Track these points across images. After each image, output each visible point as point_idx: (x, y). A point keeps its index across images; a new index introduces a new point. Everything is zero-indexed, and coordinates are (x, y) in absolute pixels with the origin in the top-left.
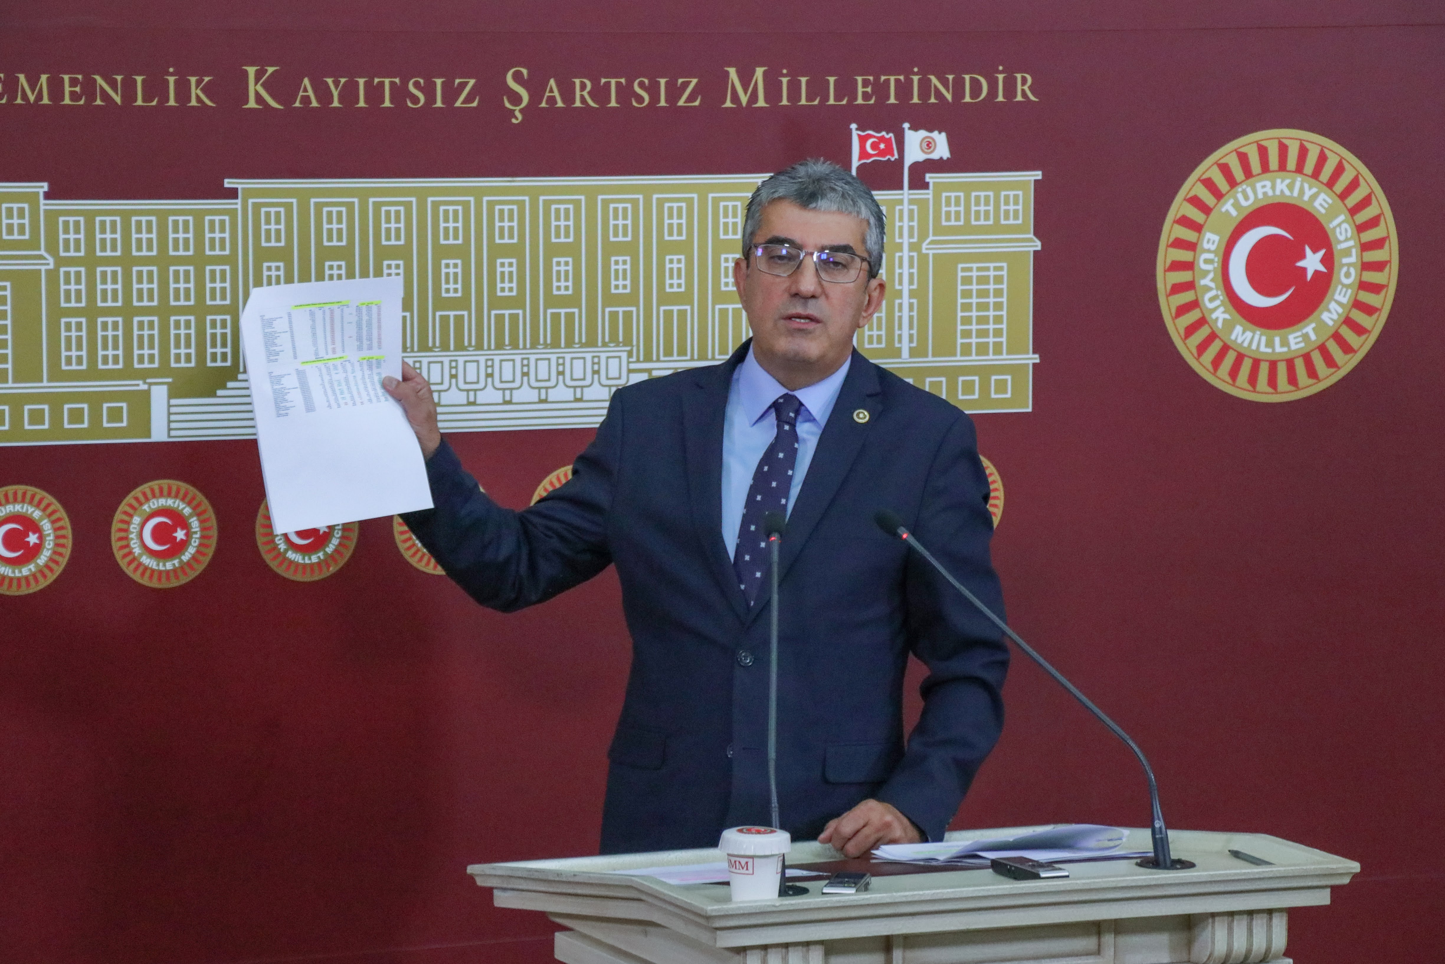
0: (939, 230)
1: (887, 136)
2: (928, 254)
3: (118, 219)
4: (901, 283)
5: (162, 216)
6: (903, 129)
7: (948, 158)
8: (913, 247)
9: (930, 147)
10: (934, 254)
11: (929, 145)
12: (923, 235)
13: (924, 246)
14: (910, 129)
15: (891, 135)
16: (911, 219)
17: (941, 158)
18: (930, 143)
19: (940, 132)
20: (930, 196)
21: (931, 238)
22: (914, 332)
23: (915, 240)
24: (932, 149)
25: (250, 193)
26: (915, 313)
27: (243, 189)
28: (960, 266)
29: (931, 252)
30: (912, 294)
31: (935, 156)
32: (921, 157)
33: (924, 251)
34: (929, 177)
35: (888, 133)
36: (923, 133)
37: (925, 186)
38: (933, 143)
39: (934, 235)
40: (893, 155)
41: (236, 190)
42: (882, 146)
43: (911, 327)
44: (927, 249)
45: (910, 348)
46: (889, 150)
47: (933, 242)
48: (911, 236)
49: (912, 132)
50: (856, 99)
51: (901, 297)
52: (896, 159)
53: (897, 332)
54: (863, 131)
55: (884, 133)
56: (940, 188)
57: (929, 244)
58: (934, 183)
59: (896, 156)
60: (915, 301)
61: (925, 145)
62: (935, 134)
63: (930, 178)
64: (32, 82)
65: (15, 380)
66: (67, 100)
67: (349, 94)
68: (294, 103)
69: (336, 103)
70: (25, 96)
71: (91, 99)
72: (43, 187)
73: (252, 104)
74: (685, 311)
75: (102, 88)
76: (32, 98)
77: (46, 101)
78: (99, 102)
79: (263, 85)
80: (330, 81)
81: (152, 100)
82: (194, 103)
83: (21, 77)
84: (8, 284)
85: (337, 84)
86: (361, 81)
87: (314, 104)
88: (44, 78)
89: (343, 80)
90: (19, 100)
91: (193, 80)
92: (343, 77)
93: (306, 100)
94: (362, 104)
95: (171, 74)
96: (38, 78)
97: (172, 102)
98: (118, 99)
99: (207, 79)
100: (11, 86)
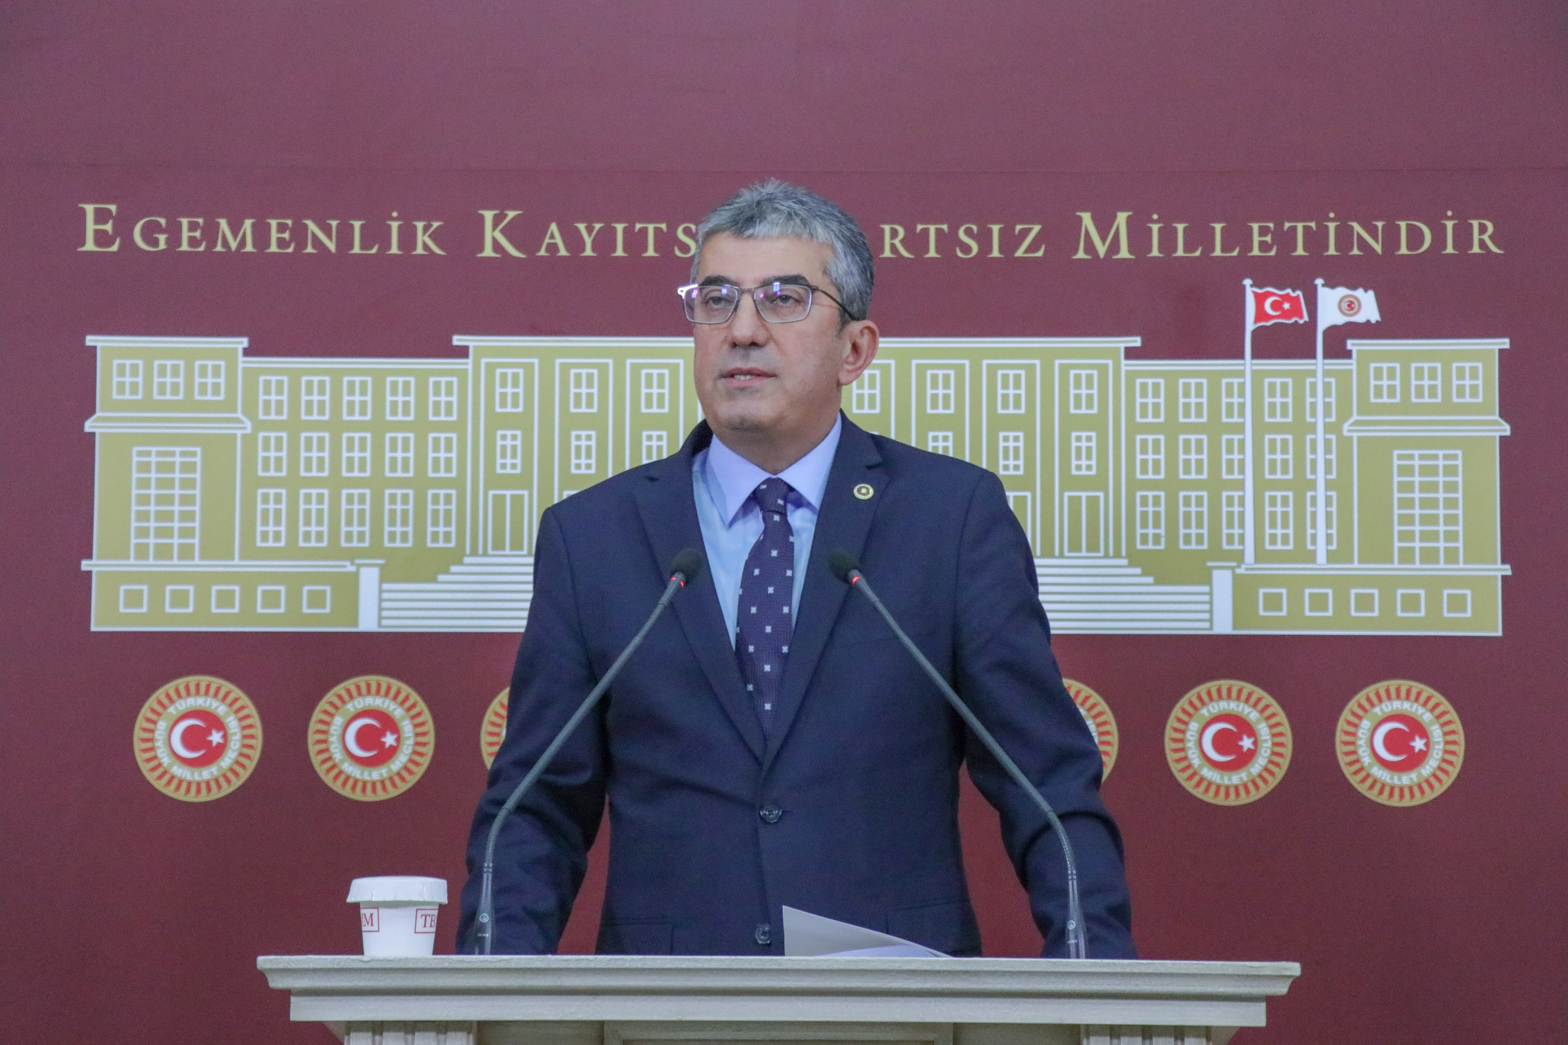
0: (1365, 407)
1: (1293, 295)
2: (1351, 438)
3: (327, 379)
4: (1314, 471)
5: (379, 377)
6: (1316, 286)
7: (1377, 322)
8: (1328, 428)
9: (1352, 309)
10: (1359, 438)
11: (1350, 305)
12: (1344, 414)
13: (1346, 427)
14: (1323, 285)
15: (1299, 293)
16: (1327, 393)
17: (1368, 321)
18: (1352, 302)
19: (1366, 291)
20: (1354, 367)
21: (1355, 417)
22: (1334, 531)
23: (1333, 419)
24: (1355, 310)
25: (483, 352)
26: (1334, 509)
27: (474, 347)
28: (1396, 453)
29: (1355, 435)
30: (1329, 485)
31: (1360, 318)
32: (1340, 319)
33: (1346, 433)
34: (1351, 344)
35: (1294, 291)
36: (1342, 291)
37: (1348, 355)
38: (1356, 304)
39: (1359, 414)
40: (1301, 317)
41: (466, 348)
42: (1287, 306)
43: (1329, 525)
44: (1349, 431)
45: (1328, 552)
46: (1296, 311)
47: (1356, 423)
48: (1327, 413)
49: (1327, 290)
50: (1251, 249)
51: (1314, 488)
52: (1305, 322)
53: (1310, 531)
54: (1261, 287)
55: (1288, 291)
56: (1367, 357)
57: (1352, 425)
58: (1358, 351)
59: (1306, 318)
60: (1334, 494)
61: (1345, 305)
62: (1360, 293)
63: (1353, 345)
64: (235, 228)
65: (202, 558)
66: (274, 248)
67: (605, 241)
68: (539, 250)
69: (588, 252)
70: (225, 243)
71: (301, 245)
72: (242, 343)
73: (488, 252)
74: (1025, 498)
75: (314, 235)
76: (234, 245)
77: (249, 248)
78: (310, 249)
79: (502, 231)
80: (582, 227)
81: (371, 248)
82: (420, 250)
83: (223, 223)
84: (198, 450)
85: (590, 230)
86: (620, 227)
87: (563, 252)
88: (248, 223)
89: (598, 226)
90: (219, 248)
91: (420, 225)
92: (598, 222)
93: (552, 248)
94: (620, 252)
95: (394, 219)
96: (242, 224)
97: (394, 250)
98: (332, 246)
99: (436, 224)
100: (211, 233)
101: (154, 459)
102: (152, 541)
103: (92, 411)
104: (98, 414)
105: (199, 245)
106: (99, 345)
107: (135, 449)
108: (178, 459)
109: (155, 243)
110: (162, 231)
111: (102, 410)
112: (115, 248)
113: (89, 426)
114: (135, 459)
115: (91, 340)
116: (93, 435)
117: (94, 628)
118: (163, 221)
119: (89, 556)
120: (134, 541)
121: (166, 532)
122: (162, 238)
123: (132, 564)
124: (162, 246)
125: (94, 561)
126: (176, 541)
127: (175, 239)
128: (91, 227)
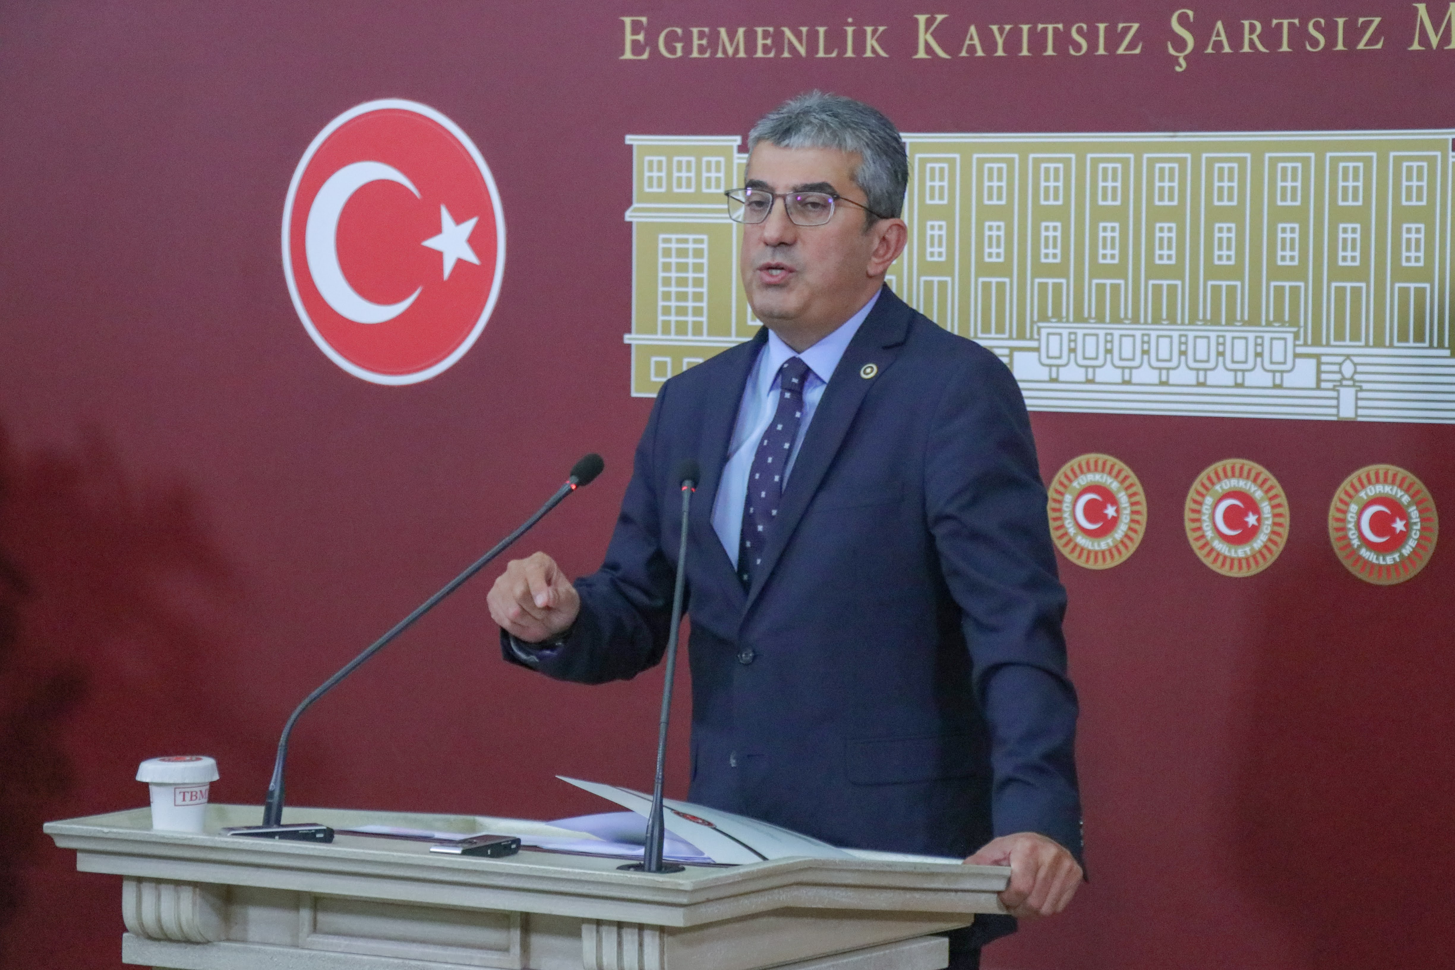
25: (916, 148)
64: (732, 36)
65: (710, 334)
66: (760, 54)
67: (1013, 42)
68: (960, 52)
69: (1000, 53)
70: (725, 51)
71: (780, 51)
72: (735, 141)
73: (921, 54)
74: (1360, 289)
75: (789, 40)
76: (730, 51)
77: (742, 54)
78: (786, 55)
79: (932, 34)
80: (995, 28)
81: (831, 53)
82: (869, 54)
83: (723, 31)
84: (705, 237)
85: (1001, 30)
86: (1025, 28)
87: (980, 53)
88: (741, 31)
89: (1008, 27)
90: (720, 55)
91: (869, 30)
92: (1007, 24)
93: (972, 49)
94: (1025, 52)
95: (849, 25)
96: (736, 31)
97: (849, 54)
98: (802, 51)
99: (881, 29)
100: (714, 40)
101: (674, 246)
102: (673, 318)
103: (629, 203)
104: (635, 205)
105: (705, 52)
106: (635, 143)
107: (662, 236)
108: (691, 246)
109: (672, 50)
110: (679, 40)
111: (639, 202)
112: (645, 56)
113: (629, 215)
114: (661, 245)
115: (630, 139)
116: (630, 223)
117: (634, 394)
118: (679, 31)
119: (629, 331)
120: (661, 318)
121: (682, 311)
122: (679, 46)
123: (658, 339)
124: (679, 54)
125: (633, 335)
126: (690, 319)
127: (688, 49)
128: (629, 37)
